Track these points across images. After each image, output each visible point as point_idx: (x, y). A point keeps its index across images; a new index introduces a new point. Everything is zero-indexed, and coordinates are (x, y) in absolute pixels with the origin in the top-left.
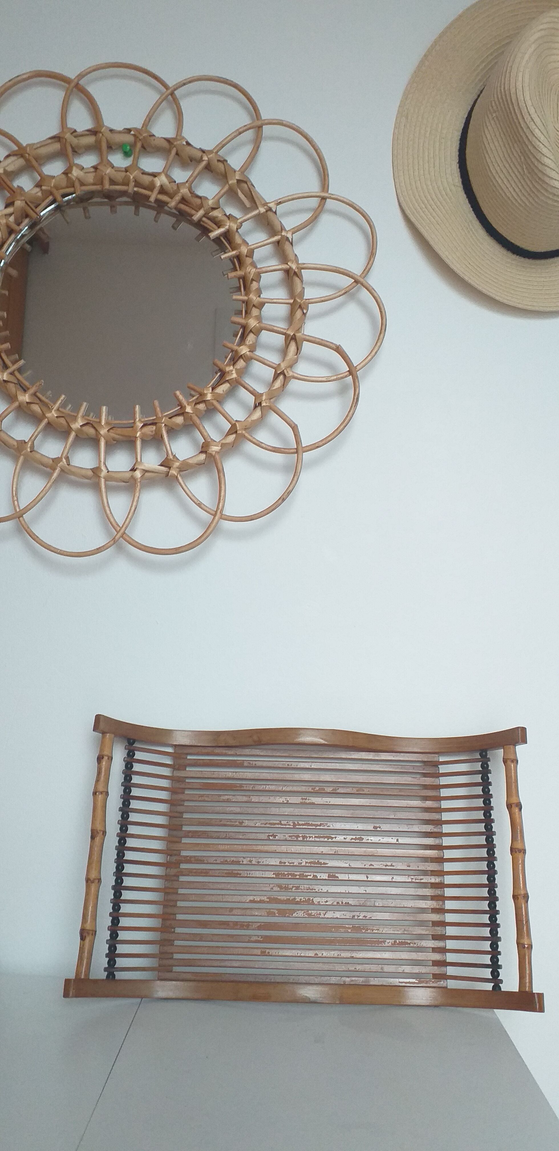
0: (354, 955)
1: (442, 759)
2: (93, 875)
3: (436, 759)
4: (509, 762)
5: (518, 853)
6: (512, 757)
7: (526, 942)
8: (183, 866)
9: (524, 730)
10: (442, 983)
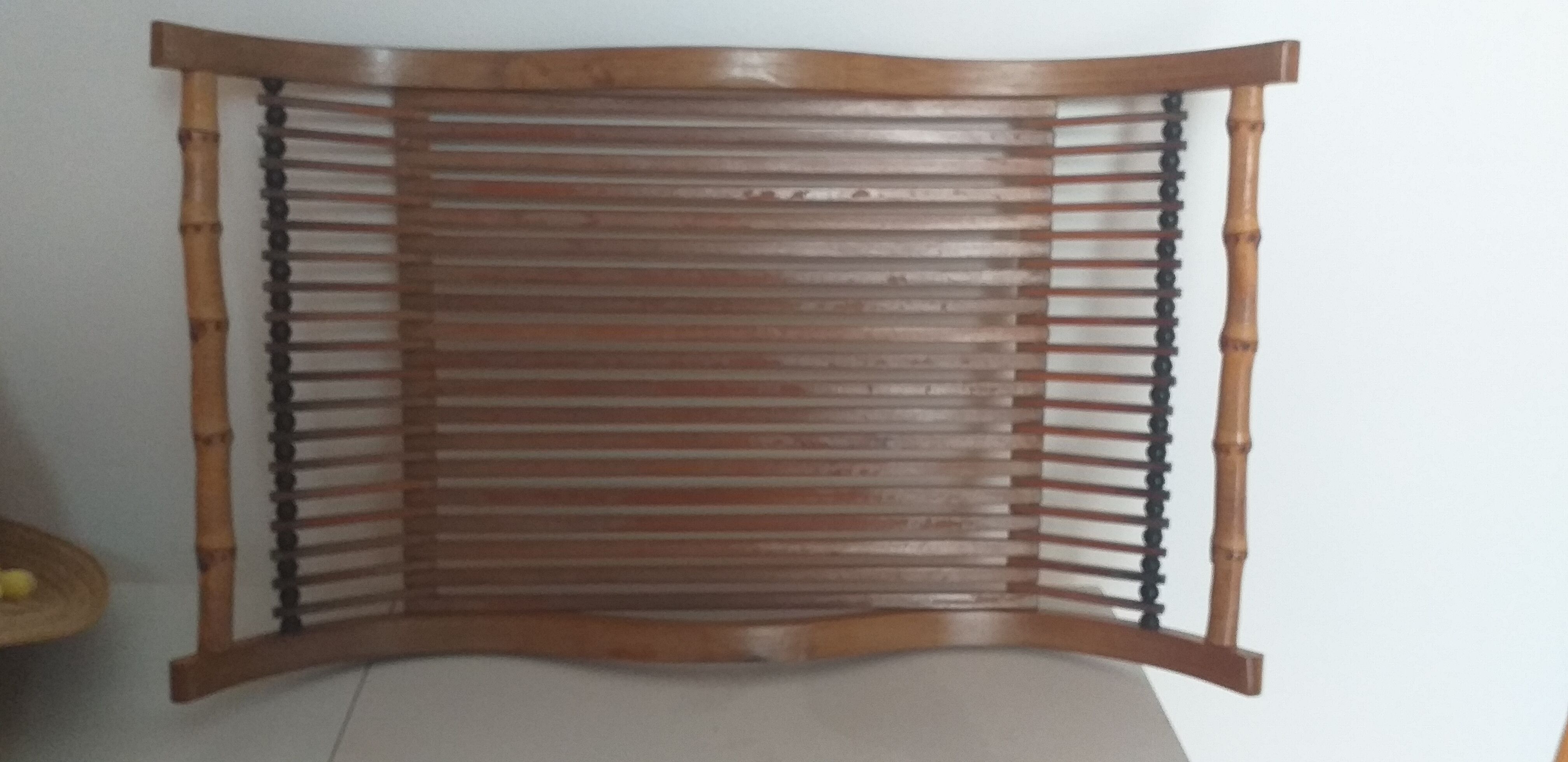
0: (838, 548)
1: (1065, 112)
2: (211, 427)
3: (1049, 112)
4: (1244, 130)
5: (1240, 349)
6: (1252, 116)
7: (1235, 545)
8: (442, 374)
9: (1294, 47)
10: (1028, 602)
